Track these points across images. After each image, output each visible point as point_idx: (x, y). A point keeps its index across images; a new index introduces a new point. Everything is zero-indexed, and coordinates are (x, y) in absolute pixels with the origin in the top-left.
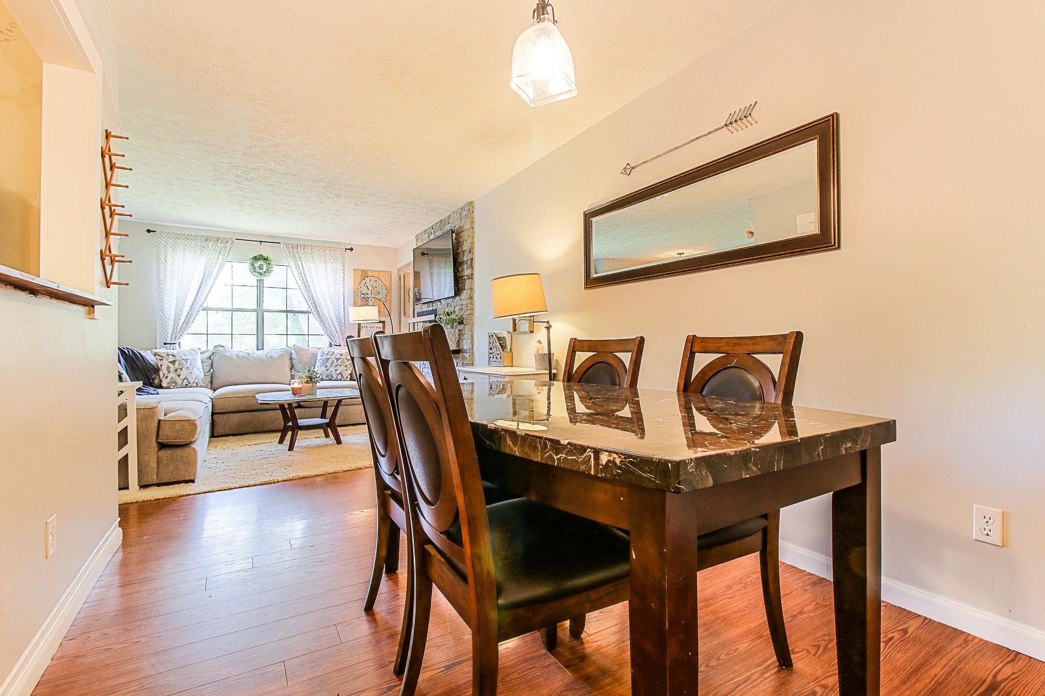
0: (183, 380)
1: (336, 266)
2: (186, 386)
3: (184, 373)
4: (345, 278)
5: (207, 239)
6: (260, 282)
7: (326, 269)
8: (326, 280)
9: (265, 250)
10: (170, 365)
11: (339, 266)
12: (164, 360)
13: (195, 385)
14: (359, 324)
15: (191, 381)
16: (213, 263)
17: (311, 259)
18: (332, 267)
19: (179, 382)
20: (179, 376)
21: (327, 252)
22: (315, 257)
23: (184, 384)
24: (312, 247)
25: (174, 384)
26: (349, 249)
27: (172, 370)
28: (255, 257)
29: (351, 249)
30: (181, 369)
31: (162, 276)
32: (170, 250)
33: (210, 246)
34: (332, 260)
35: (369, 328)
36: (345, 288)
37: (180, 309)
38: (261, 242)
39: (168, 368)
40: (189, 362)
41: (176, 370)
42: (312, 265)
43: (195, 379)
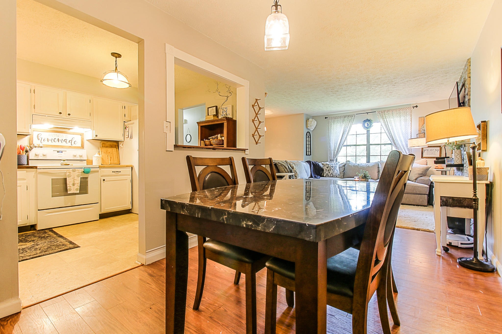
0: (331, 174)
1: (406, 118)
2: (332, 177)
3: (331, 172)
4: (412, 123)
5: (345, 117)
6: (368, 131)
7: (400, 120)
8: (400, 126)
9: (369, 117)
10: (327, 168)
11: (408, 118)
12: (325, 166)
13: (335, 176)
14: (422, 148)
15: (334, 175)
16: (347, 126)
17: (392, 116)
18: (404, 118)
19: (329, 175)
20: (329, 173)
21: (401, 111)
22: (394, 115)
23: (331, 176)
24: (392, 110)
25: (327, 176)
26: (415, 107)
27: (327, 170)
28: (364, 121)
29: (417, 106)
30: (330, 170)
31: (330, 134)
32: (332, 124)
33: (346, 119)
34: (404, 115)
35: (429, 151)
36: (412, 129)
37: (335, 146)
38: (368, 113)
39: (326, 169)
40: (333, 167)
41: (328, 170)
42: (392, 119)
43: (336, 174)
